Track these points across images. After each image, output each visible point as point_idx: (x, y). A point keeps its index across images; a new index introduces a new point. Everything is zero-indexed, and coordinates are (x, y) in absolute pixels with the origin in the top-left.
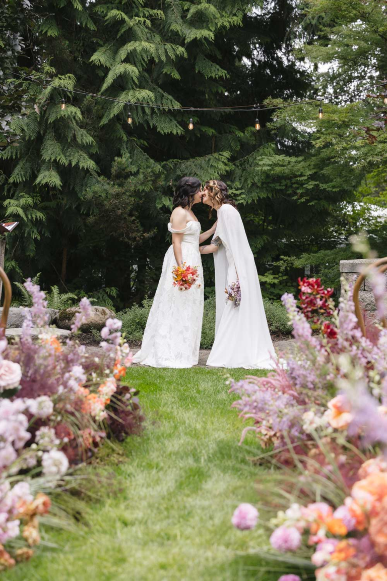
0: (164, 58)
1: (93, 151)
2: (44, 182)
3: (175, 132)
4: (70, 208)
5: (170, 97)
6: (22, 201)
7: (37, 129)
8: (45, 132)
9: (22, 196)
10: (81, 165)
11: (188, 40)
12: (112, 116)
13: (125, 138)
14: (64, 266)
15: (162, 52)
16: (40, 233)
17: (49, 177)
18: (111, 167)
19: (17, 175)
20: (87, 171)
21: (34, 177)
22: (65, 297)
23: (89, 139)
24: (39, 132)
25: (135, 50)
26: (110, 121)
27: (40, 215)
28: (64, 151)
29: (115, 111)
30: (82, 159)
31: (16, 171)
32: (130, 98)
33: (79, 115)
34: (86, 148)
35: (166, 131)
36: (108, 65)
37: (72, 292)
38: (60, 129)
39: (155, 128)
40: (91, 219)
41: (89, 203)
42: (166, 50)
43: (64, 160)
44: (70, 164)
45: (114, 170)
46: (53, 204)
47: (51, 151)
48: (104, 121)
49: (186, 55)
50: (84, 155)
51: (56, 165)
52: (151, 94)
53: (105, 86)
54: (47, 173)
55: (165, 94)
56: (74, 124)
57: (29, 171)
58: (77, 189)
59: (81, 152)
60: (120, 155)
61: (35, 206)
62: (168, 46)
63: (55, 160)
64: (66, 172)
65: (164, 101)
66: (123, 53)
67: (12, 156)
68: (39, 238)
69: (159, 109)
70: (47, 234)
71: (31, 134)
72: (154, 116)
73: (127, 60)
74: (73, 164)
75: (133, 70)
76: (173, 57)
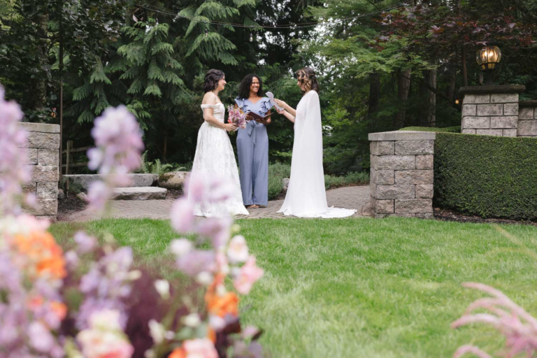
0: (225, 16)
1: (182, 74)
2: (149, 92)
3: (232, 64)
4: (167, 110)
5: (229, 41)
6: (135, 105)
7: (145, 59)
8: (150, 61)
9: (135, 102)
10: (174, 82)
11: (239, 6)
12: (193, 50)
13: (201, 66)
14: (165, 148)
15: (223, 12)
16: (148, 126)
17: (153, 89)
18: (193, 83)
19: (132, 89)
20: (177, 87)
21: (143, 89)
22: (164, 166)
23: (179, 66)
24: (146, 62)
25: (206, 8)
26: (192, 54)
27: (147, 114)
28: (162, 73)
29: (195, 46)
30: (174, 78)
31: (132, 86)
32: (204, 38)
33: (172, 49)
34: (177, 71)
35: (227, 63)
36: (190, 18)
37: (169, 163)
38: (159, 59)
39: (220, 60)
40: (181, 117)
41: (179, 107)
42: (226, 11)
43: (162, 79)
44: (167, 81)
45: (195, 85)
46: (157, 109)
47: (154, 73)
48: (188, 54)
49: (239, 14)
50: (176, 76)
51: (158, 82)
52: (218, 35)
53: (188, 32)
54: (151, 87)
55: (226, 40)
56: (169, 57)
57: (140, 86)
58: (172, 98)
59: (173, 74)
60: (198, 75)
61: (145, 109)
62: (227, 8)
63: (157, 79)
64: (165, 86)
65: (225, 44)
66: (199, 11)
67: (129, 77)
68: (147, 129)
69: (222, 48)
70: (153, 127)
71: (141, 62)
72: (219, 53)
73: (201, 14)
74: (169, 81)
75: (206, 19)
76: (231, 15)
